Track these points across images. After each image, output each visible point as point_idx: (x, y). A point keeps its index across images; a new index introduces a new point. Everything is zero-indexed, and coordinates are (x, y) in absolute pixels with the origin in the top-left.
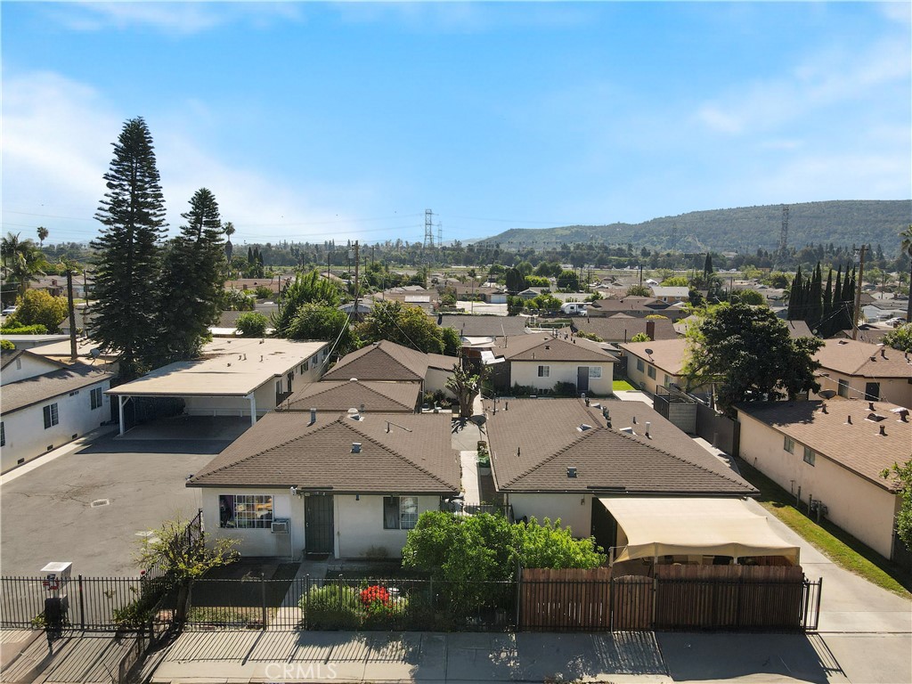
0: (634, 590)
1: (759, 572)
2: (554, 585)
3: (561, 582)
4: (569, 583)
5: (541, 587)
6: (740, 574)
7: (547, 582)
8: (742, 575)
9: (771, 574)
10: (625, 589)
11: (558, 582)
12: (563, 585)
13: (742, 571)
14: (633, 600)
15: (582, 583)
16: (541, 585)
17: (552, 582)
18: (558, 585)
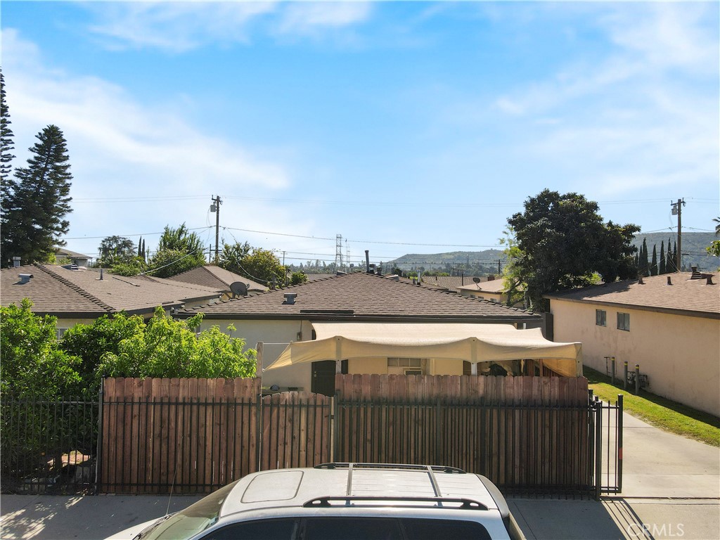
0: (296, 417)
1: (513, 387)
2: (158, 407)
3: (169, 404)
4: (184, 404)
5: (136, 411)
6: (481, 392)
7: (147, 402)
8: (486, 392)
9: (535, 392)
10: (282, 414)
11: (165, 403)
12: (173, 407)
13: (486, 385)
14: (296, 434)
15: (206, 404)
16: (136, 407)
17: (155, 404)
18: (166, 408)
